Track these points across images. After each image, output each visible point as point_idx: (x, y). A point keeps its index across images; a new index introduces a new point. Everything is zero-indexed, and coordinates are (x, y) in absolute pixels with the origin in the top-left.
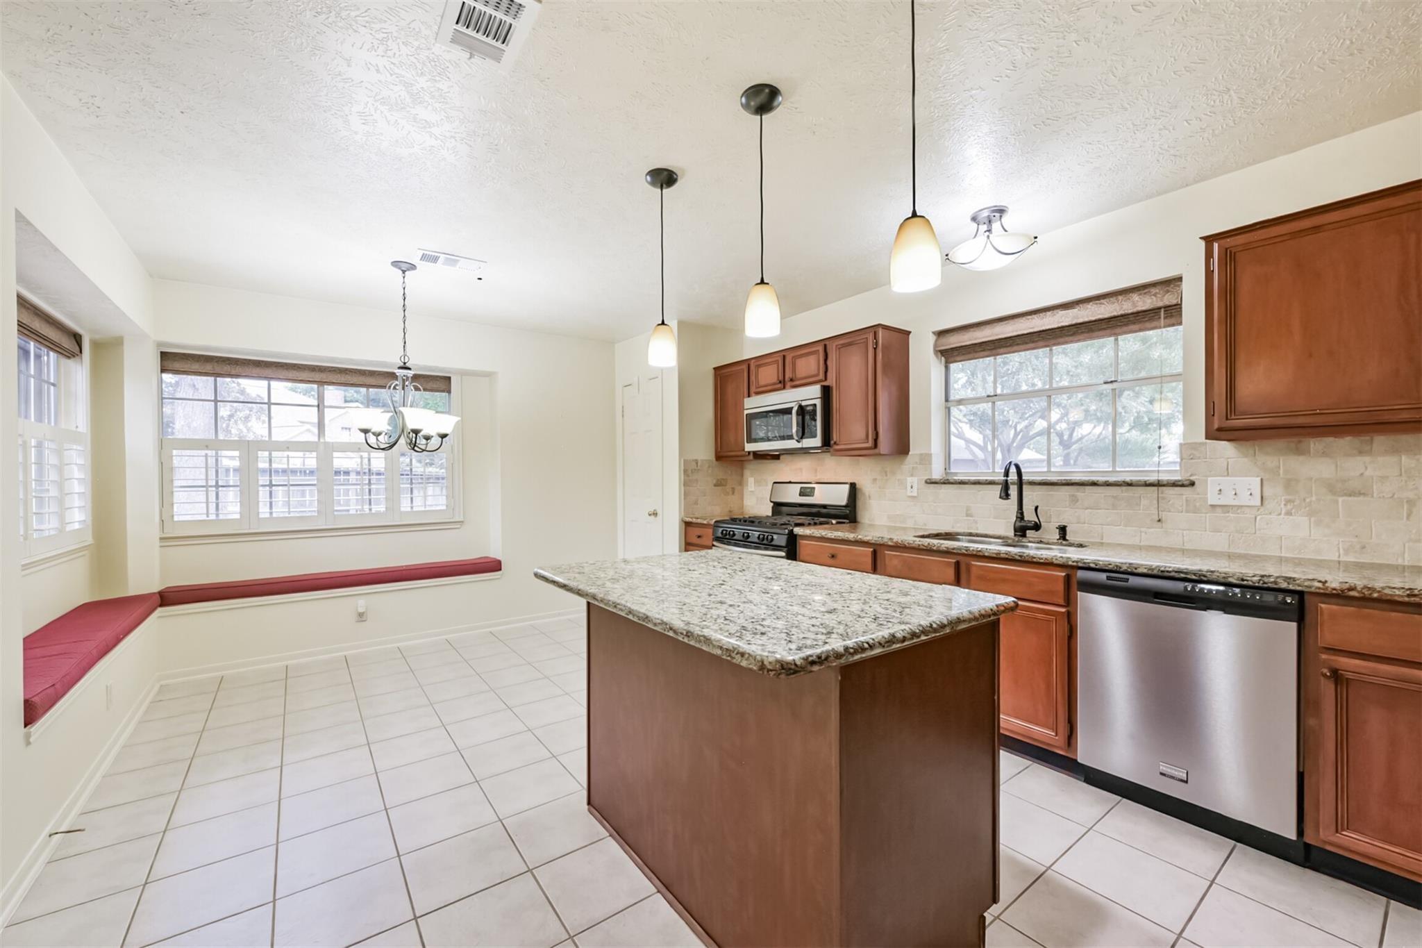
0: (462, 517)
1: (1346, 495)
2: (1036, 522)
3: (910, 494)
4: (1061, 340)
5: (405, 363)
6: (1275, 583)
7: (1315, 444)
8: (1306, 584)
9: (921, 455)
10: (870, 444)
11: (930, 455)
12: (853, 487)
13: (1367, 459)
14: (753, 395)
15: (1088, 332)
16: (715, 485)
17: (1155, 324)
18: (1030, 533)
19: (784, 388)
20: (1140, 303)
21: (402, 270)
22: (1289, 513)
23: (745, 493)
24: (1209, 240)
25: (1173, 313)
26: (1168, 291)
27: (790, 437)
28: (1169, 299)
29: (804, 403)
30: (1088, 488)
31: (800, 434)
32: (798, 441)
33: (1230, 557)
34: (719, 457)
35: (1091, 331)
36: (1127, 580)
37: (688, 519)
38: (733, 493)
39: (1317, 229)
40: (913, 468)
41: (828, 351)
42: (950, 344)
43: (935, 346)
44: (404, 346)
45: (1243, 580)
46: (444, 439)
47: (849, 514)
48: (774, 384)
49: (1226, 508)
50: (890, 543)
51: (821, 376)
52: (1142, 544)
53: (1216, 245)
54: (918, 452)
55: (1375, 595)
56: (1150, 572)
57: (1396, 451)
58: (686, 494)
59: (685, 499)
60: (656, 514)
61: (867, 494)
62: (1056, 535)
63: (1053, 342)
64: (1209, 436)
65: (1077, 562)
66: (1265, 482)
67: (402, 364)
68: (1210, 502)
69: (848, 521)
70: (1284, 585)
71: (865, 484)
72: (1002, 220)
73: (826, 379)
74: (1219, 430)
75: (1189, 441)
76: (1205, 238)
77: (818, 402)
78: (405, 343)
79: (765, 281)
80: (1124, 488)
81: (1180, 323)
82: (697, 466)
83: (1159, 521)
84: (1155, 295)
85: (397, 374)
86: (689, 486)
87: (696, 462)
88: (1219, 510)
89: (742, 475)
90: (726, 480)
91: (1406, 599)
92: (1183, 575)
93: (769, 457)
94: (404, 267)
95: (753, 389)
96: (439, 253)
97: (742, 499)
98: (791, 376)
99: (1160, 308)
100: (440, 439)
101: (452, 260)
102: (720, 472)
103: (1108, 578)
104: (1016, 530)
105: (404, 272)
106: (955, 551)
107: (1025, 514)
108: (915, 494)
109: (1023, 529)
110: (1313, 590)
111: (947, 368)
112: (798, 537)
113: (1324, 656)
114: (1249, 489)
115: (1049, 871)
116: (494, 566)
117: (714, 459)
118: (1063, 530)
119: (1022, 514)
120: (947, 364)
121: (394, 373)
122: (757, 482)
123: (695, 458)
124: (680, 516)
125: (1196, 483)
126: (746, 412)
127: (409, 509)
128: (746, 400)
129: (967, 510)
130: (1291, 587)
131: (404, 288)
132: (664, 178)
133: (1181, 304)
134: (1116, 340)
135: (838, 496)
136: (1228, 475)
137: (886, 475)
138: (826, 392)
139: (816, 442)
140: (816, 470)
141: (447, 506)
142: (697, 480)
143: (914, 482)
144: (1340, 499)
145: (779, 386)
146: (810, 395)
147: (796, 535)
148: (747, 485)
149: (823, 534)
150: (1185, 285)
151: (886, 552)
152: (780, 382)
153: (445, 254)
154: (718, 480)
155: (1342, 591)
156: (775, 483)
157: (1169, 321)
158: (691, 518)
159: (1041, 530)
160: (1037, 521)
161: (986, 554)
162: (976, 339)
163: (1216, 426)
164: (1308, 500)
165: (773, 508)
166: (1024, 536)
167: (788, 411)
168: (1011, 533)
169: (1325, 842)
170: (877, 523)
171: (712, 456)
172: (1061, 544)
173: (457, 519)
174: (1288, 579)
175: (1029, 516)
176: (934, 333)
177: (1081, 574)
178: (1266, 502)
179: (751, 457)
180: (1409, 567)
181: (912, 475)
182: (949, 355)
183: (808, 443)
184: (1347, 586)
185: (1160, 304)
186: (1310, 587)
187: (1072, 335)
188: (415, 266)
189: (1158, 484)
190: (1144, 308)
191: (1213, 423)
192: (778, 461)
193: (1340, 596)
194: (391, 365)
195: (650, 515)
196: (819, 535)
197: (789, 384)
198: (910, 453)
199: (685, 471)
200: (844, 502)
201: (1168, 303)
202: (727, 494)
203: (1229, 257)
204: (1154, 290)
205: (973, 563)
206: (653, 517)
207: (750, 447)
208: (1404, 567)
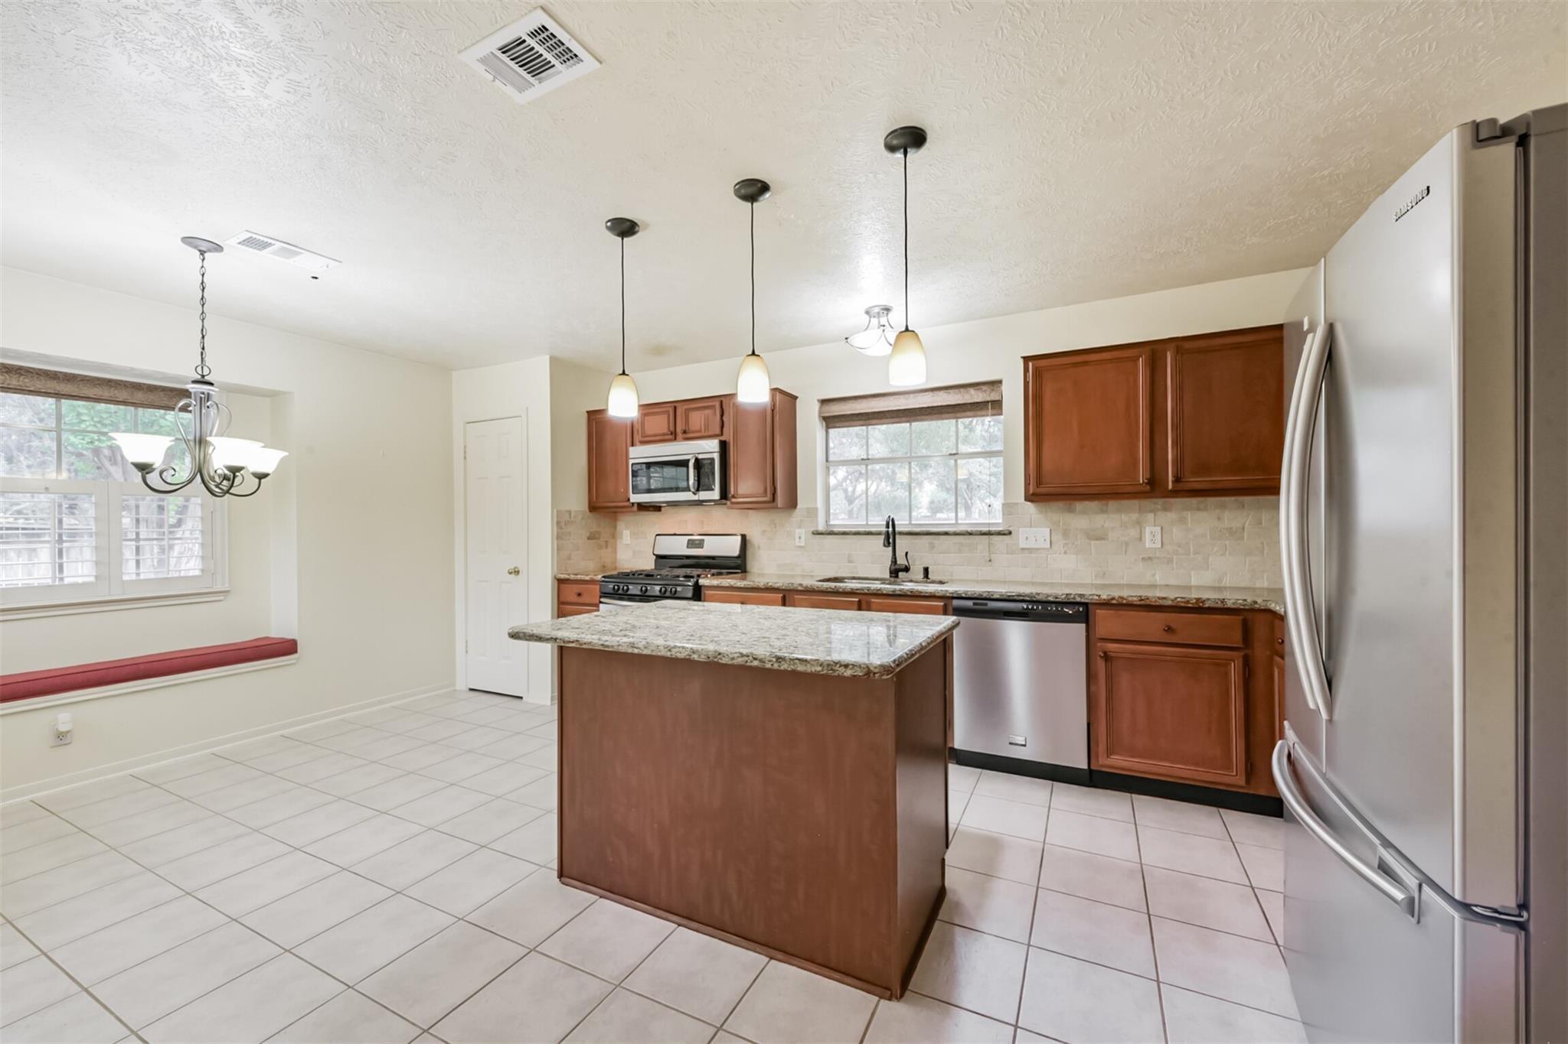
0: (227, 585)
1: (1097, 540)
2: (906, 566)
3: (798, 544)
4: (919, 418)
5: (203, 376)
6: (1074, 598)
7: (1079, 506)
8: (1090, 597)
9: (808, 509)
10: (768, 498)
11: (817, 509)
12: (744, 537)
13: (1105, 516)
14: (638, 443)
15: (938, 414)
16: (589, 538)
17: (983, 413)
18: (901, 574)
19: (675, 439)
20: (976, 396)
21: (200, 251)
22: (1065, 553)
23: (618, 546)
24: (1026, 359)
25: (996, 406)
26: (993, 390)
27: (687, 489)
28: (994, 396)
29: (700, 457)
30: (942, 537)
31: (696, 486)
32: (694, 494)
33: (1033, 584)
34: (593, 508)
35: (941, 413)
36: (986, 604)
37: (563, 576)
38: (607, 547)
39: (1085, 363)
40: (801, 521)
41: (724, 407)
42: (834, 412)
43: (820, 412)
44: (202, 353)
45: (1056, 598)
46: (263, 480)
47: (738, 565)
48: (664, 434)
49: (1030, 550)
50: (800, 588)
51: (718, 431)
52: (979, 579)
53: (1030, 364)
54: (806, 506)
55: (1124, 602)
56: (1002, 597)
57: (1119, 511)
58: (558, 549)
59: (558, 554)
60: (518, 572)
61: (756, 546)
62: (921, 576)
63: (913, 418)
64: (1027, 499)
65: (952, 593)
66: (1052, 531)
67: (199, 377)
68: (1021, 547)
69: (739, 571)
70: (1078, 599)
71: (754, 536)
72: (889, 316)
73: (722, 434)
74: (1033, 494)
75: (1009, 502)
76: (1024, 358)
77: (716, 457)
78: (203, 349)
79: (756, 353)
80: (966, 537)
81: (1001, 414)
82: (570, 518)
83: (990, 561)
84: (985, 391)
85: (191, 390)
86: (562, 540)
87: (570, 512)
88: (1026, 551)
89: (615, 527)
90: (599, 533)
91: (1139, 603)
92: (1021, 598)
93: (651, 509)
94: (204, 246)
95: (637, 438)
96: (274, 239)
97: (615, 551)
98: (684, 428)
99: (988, 402)
100: (257, 480)
101: (290, 249)
102: (593, 523)
103: (974, 604)
104: (891, 573)
105: (202, 253)
106: (858, 591)
107: (898, 559)
108: (803, 544)
109: (896, 571)
110: (1094, 601)
111: (827, 432)
112: (702, 588)
113: (1099, 644)
114: (1044, 537)
115: (960, 826)
116: (287, 648)
117: (588, 510)
118: (926, 570)
119: (895, 558)
120: (828, 427)
121: (187, 391)
122: (634, 535)
123: (567, 509)
124: (552, 573)
125: (1013, 533)
126: (631, 462)
127: (134, 577)
128: (631, 449)
129: (849, 557)
130: (1083, 600)
131: (203, 275)
132: (625, 228)
133: (1002, 401)
134: (957, 421)
135: (729, 547)
136: (1031, 527)
137: (775, 527)
138: (724, 446)
139: (715, 494)
140: (702, 523)
141: (202, 570)
142: (570, 533)
143: (801, 534)
144: (1093, 542)
145: (670, 437)
146: (709, 448)
147: (701, 587)
148: (622, 538)
149: (732, 583)
150: (1004, 387)
151: (796, 597)
152: (672, 434)
153: (282, 242)
154: (591, 533)
155: (1108, 600)
156: (657, 535)
157: (994, 412)
158: (569, 575)
159: (909, 572)
160: (907, 564)
161: (885, 592)
162: (855, 410)
163: (1031, 492)
164: (1076, 543)
165: (655, 561)
166: (897, 577)
167: (684, 464)
168: (887, 575)
169: (1102, 766)
170: (766, 572)
171: (585, 506)
172: (927, 582)
173: (219, 588)
174: (1081, 596)
175: (902, 561)
176: (818, 400)
177: (956, 603)
178: (1053, 546)
179: (635, 507)
180: (1127, 585)
181: (800, 527)
182: (831, 421)
183: (703, 495)
184: (1110, 597)
185: (989, 399)
186: (1092, 599)
187: (927, 415)
188: (220, 246)
189: (989, 534)
190: (978, 401)
191: (1029, 490)
192: (659, 513)
193: (1107, 604)
194: (184, 381)
195: (510, 573)
196: (727, 585)
197: (680, 435)
198: (798, 507)
199: (558, 523)
200: (736, 553)
201: (993, 399)
202: (600, 547)
203: (1038, 374)
204: (984, 388)
205: (873, 600)
206: (513, 576)
207: (635, 498)
208: (1123, 585)
